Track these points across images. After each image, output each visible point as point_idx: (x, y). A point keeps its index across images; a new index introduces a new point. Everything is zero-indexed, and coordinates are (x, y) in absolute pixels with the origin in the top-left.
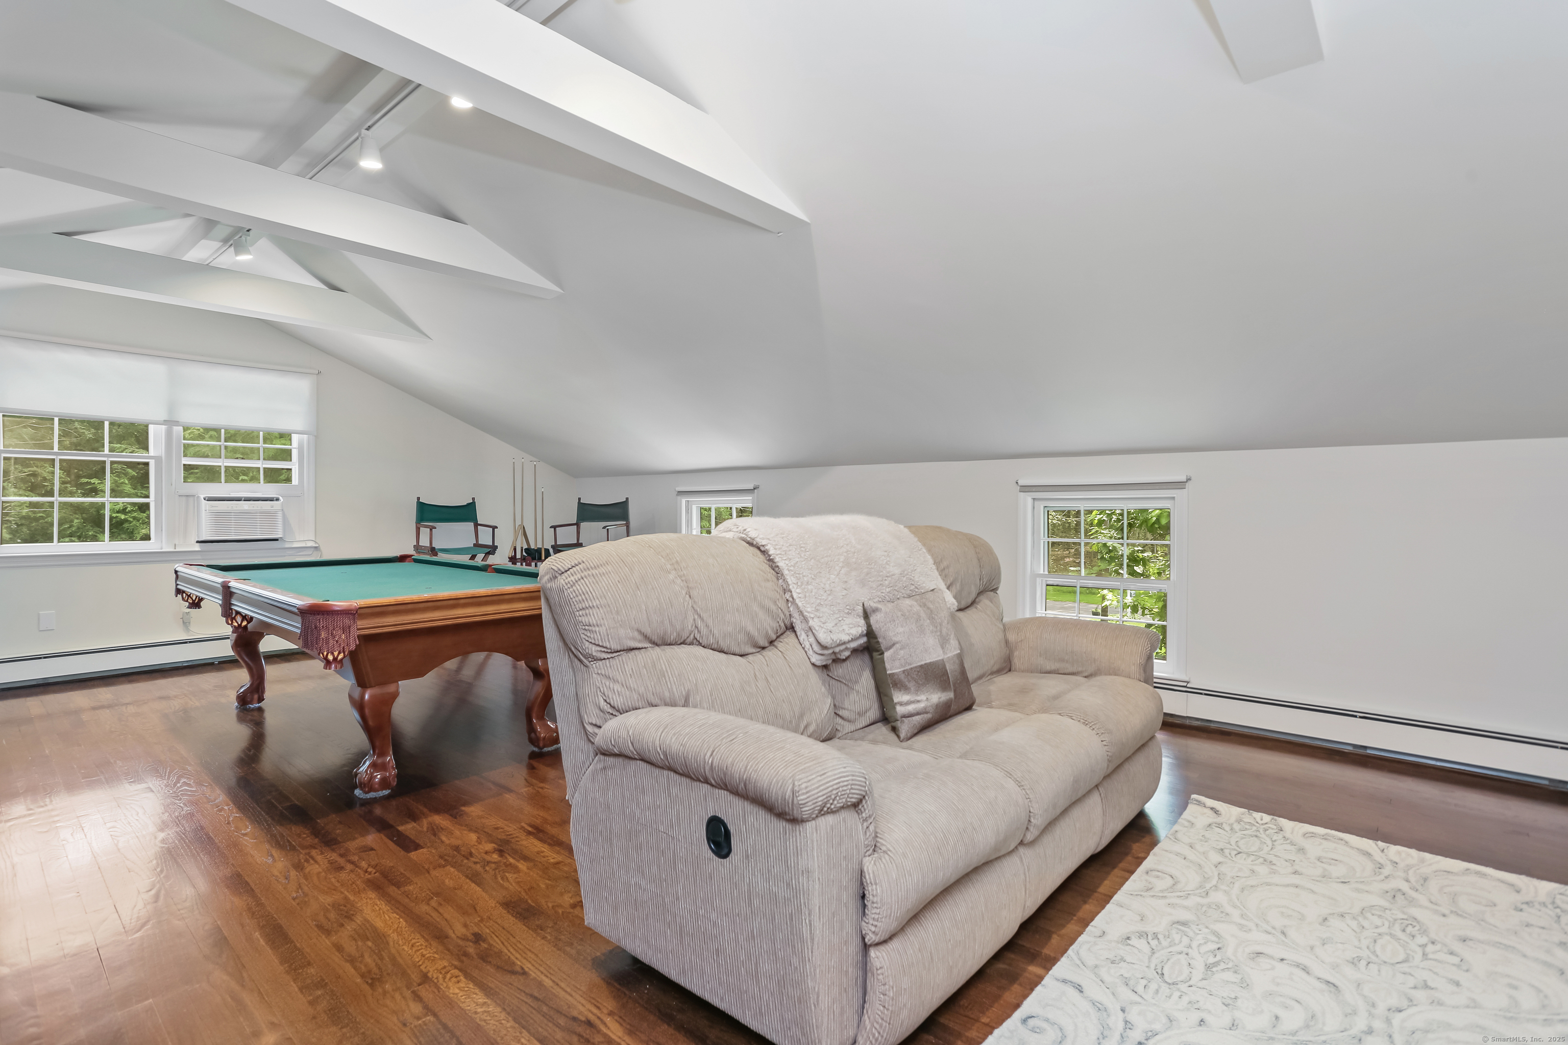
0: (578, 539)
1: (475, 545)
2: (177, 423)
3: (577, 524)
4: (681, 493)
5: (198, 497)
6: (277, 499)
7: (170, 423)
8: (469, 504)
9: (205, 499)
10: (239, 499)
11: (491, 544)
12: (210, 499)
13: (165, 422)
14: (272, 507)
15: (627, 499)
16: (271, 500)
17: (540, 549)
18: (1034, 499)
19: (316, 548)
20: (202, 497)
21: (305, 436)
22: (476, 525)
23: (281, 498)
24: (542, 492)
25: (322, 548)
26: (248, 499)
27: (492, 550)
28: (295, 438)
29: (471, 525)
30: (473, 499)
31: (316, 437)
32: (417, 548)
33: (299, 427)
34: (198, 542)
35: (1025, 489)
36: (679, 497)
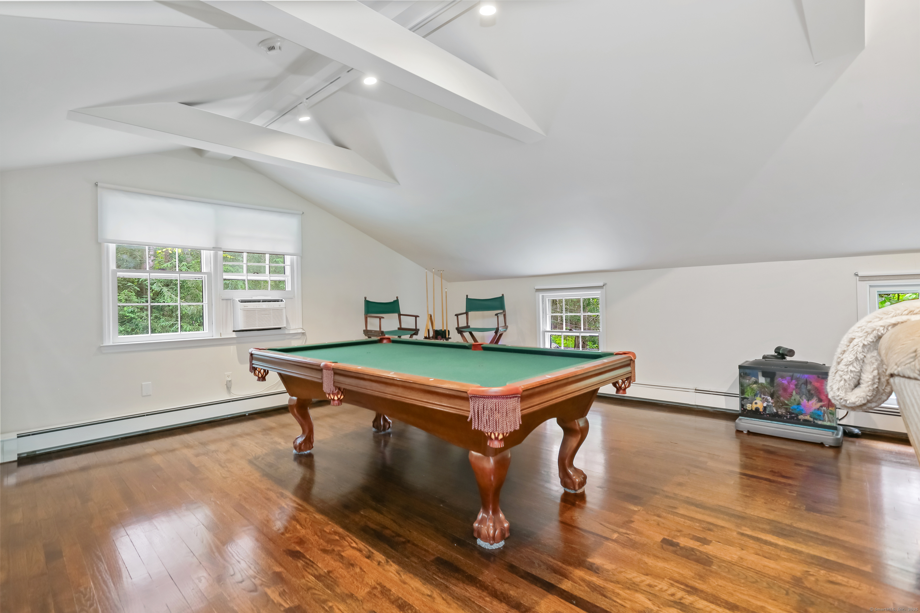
0: (467, 323)
1: (399, 329)
2: (219, 249)
3: (467, 313)
4: (538, 290)
5: (233, 300)
6: (282, 301)
7: (216, 249)
8: (395, 301)
9: (239, 301)
10: (259, 301)
11: (414, 328)
12: (242, 301)
13: (214, 249)
14: (280, 306)
15: (503, 295)
16: (277, 301)
17: (445, 331)
18: (870, 286)
19: (303, 333)
20: (237, 299)
21: (295, 257)
22: (400, 315)
23: (283, 300)
24: (446, 292)
25: (307, 334)
26: (264, 301)
27: (416, 331)
28: (288, 259)
29: (396, 315)
30: (397, 298)
31: (302, 257)
32: (367, 332)
33: (291, 251)
34: (234, 331)
35: (864, 278)
36: (537, 293)
